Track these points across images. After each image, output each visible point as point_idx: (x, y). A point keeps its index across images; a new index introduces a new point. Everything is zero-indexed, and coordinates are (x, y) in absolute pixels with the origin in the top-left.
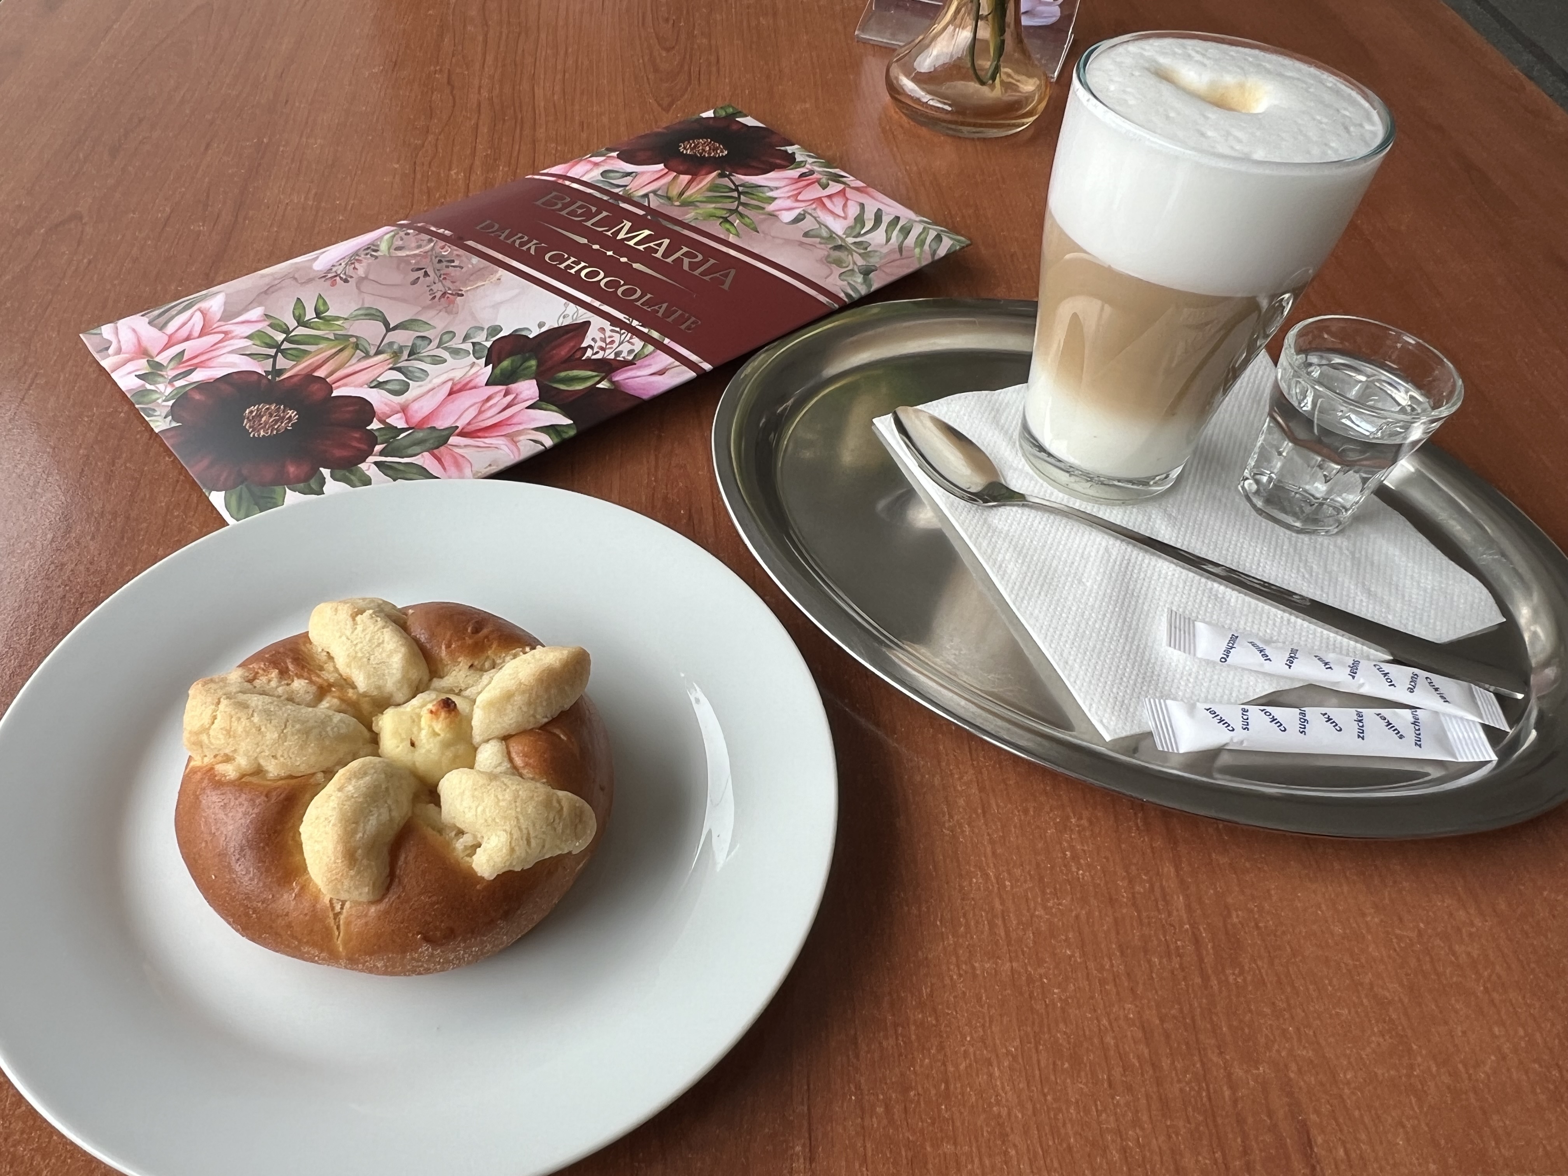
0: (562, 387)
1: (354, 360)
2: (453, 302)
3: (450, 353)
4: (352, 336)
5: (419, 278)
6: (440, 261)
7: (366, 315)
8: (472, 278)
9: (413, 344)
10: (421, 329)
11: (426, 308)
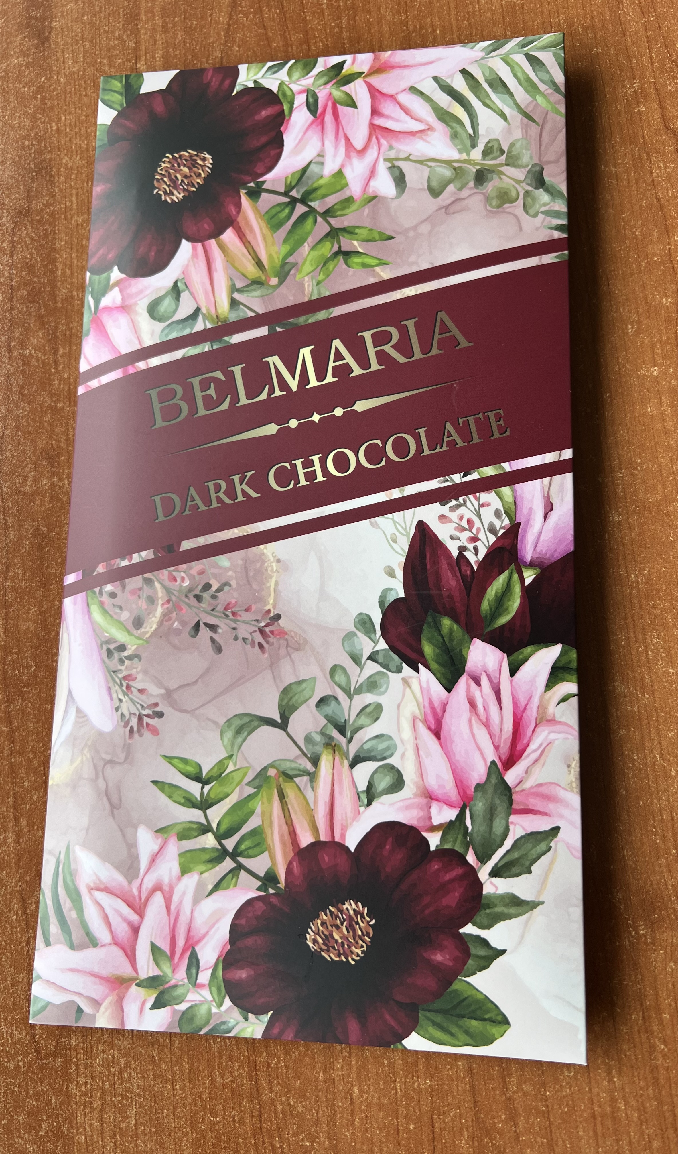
0: (504, 619)
1: (309, 794)
2: (283, 633)
3: (369, 691)
4: (265, 769)
5: (212, 640)
6: (198, 598)
7: (238, 732)
8: (255, 586)
9: (326, 717)
10: (307, 694)
11: (273, 665)
